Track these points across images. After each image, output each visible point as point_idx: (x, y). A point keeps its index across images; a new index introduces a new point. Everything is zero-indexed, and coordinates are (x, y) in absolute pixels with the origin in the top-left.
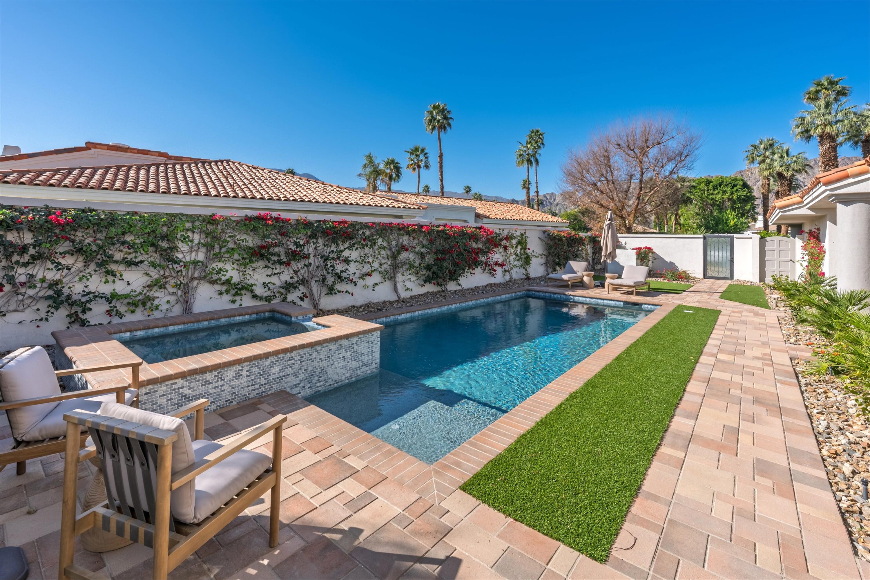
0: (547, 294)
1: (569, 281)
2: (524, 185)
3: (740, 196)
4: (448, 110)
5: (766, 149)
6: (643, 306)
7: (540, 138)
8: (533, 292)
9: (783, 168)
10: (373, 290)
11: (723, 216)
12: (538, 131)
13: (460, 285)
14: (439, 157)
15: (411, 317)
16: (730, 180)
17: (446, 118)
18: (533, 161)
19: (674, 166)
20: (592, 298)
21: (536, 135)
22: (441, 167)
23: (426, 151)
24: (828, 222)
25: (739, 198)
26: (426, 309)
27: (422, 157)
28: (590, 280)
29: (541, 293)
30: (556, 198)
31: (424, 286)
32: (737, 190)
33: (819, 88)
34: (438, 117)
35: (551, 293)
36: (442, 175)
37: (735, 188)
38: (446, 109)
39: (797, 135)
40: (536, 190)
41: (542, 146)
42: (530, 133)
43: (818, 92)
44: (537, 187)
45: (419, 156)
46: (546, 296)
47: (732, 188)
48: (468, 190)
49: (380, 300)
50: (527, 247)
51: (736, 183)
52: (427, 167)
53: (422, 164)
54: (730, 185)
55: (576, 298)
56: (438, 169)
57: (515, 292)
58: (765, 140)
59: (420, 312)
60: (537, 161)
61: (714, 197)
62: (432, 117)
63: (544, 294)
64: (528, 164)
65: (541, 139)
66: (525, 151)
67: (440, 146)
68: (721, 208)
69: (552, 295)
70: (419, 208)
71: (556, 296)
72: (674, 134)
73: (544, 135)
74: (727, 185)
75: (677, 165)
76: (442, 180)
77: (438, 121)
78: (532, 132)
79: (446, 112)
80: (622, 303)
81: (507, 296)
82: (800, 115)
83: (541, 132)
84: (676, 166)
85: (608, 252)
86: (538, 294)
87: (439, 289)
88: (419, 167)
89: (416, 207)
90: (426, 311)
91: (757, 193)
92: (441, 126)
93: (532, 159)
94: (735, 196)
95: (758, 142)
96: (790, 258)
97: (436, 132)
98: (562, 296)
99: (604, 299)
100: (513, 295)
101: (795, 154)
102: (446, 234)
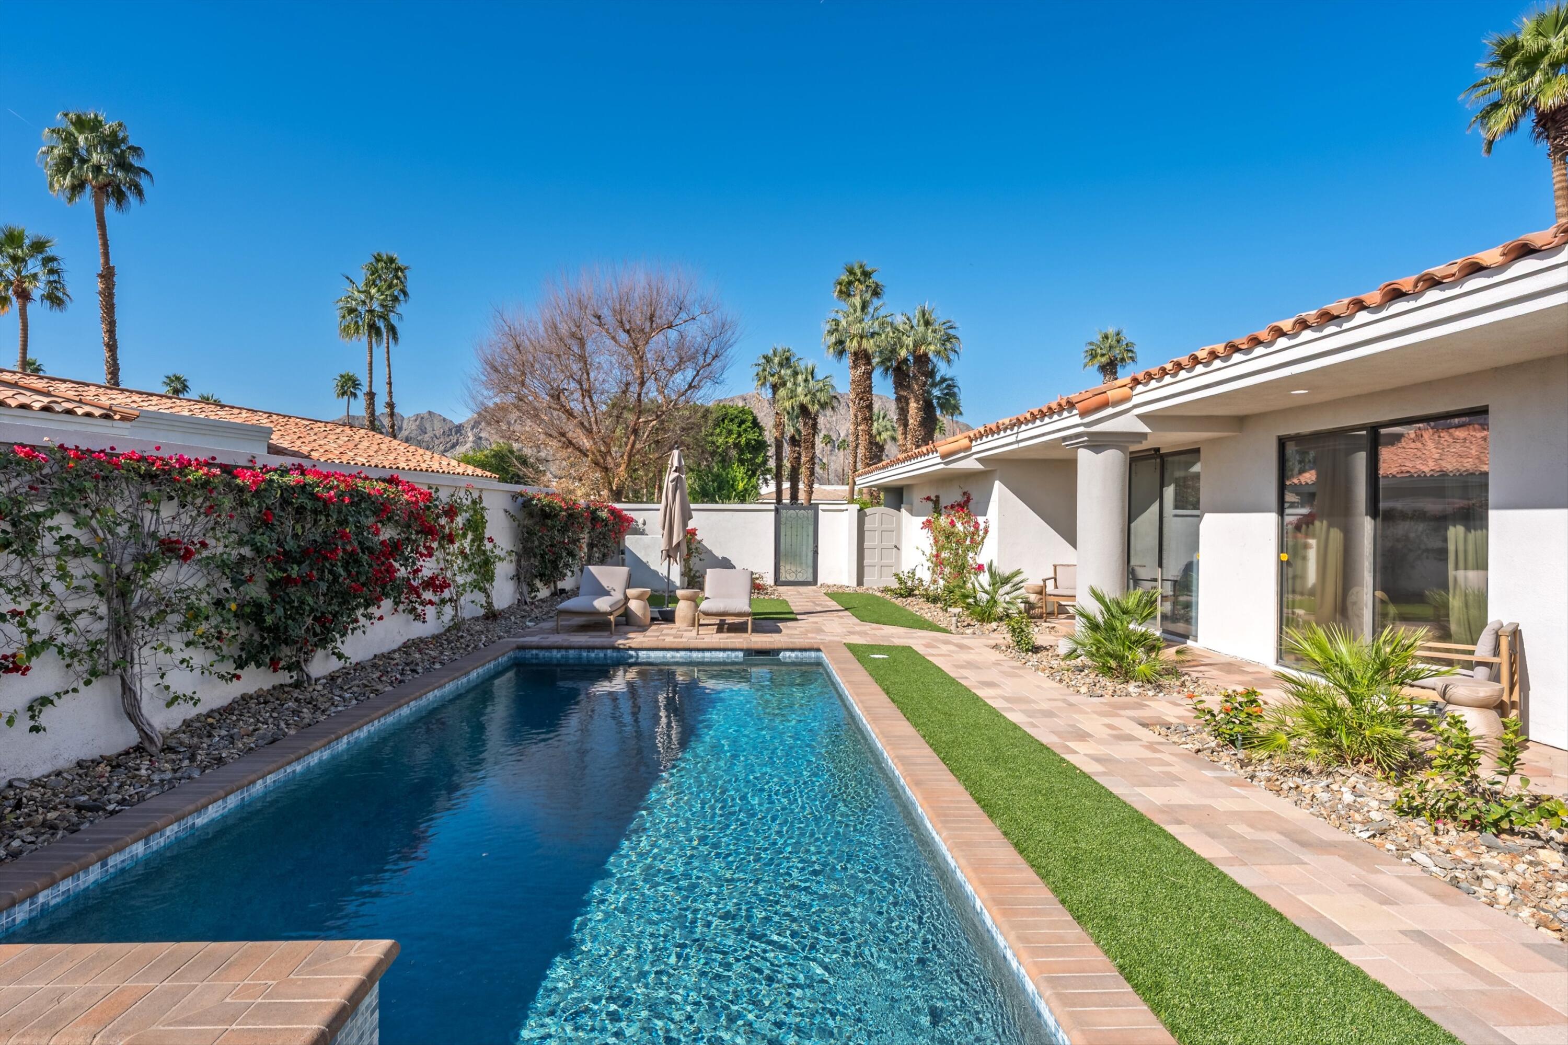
0: (571, 653)
1: (611, 613)
2: (342, 387)
3: (750, 440)
4: (132, 142)
5: (781, 365)
6: (782, 654)
7: (398, 278)
8: (534, 652)
9: (809, 397)
10: (35, 729)
11: (727, 474)
12: (392, 260)
13: (340, 656)
14: (101, 276)
15: (242, 806)
16: (736, 412)
17: (122, 164)
18: (384, 330)
19: (695, 373)
20: (677, 650)
21: (387, 268)
22: (109, 308)
23: (50, 252)
24: (997, 484)
25: (748, 443)
26: (289, 763)
27: (34, 266)
28: (645, 608)
29: (555, 652)
30: (405, 426)
31: (238, 677)
32: (745, 430)
33: (851, 278)
34: (96, 158)
35: (580, 648)
36: (111, 332)
37: (743, 426)
38: (124, 140)
39: (829, 347)
40: (388, 399)
41: (402, 297)
42: (373, 260)
43: (850, 283)
44: (390, 393)
45: (23, 260)
46: (567, 658)
47: (739, 426)
48: (178, 387)
49: (61, 764)
50: (487, 535)
51: (744, 417)
52: (55, 299)
53: (38, 290)
54: (736, 421)
55: (642, 654)
56: (99, 313)
57: (495, 659)
58: (780, 349)
59: (270, 779)
60: (392, 330)
61: (715, 438)
62: (74, 150)
63: (563, 652)
64: (370, 335)
65: (401, 282)
66: (364, 302)
67: (105, 245)
68: (725, 461)
69: (585, 654)
70: (106, 417)
71: (593, 655)
72: (696, 311)
73: (407, 272)
74: (732, 420)
75: (698, 372)
76: (112, 347)
77: (97, 169)
78: (378, 261)
79: (123, 147)
80: (741, 654)
81: (480, 670)
82: (833, 315)
83: (400, 263)
84: (697, 375)
85: (675, 542)
86: (547, 654)
87: (284, 678)
88: (24, 296)
89: (97, 412)
90: (289, 769)
91: (769, 436)
92: (107, 185)
93: (381, 324)
94: (743, 441)
95: (771, 352)
96: (894, 544)
97: (86, 199)
98: (609, 652)
99: (703, 650)
100: (492, 665)
101: (821, 378)
102: (314, 497)
